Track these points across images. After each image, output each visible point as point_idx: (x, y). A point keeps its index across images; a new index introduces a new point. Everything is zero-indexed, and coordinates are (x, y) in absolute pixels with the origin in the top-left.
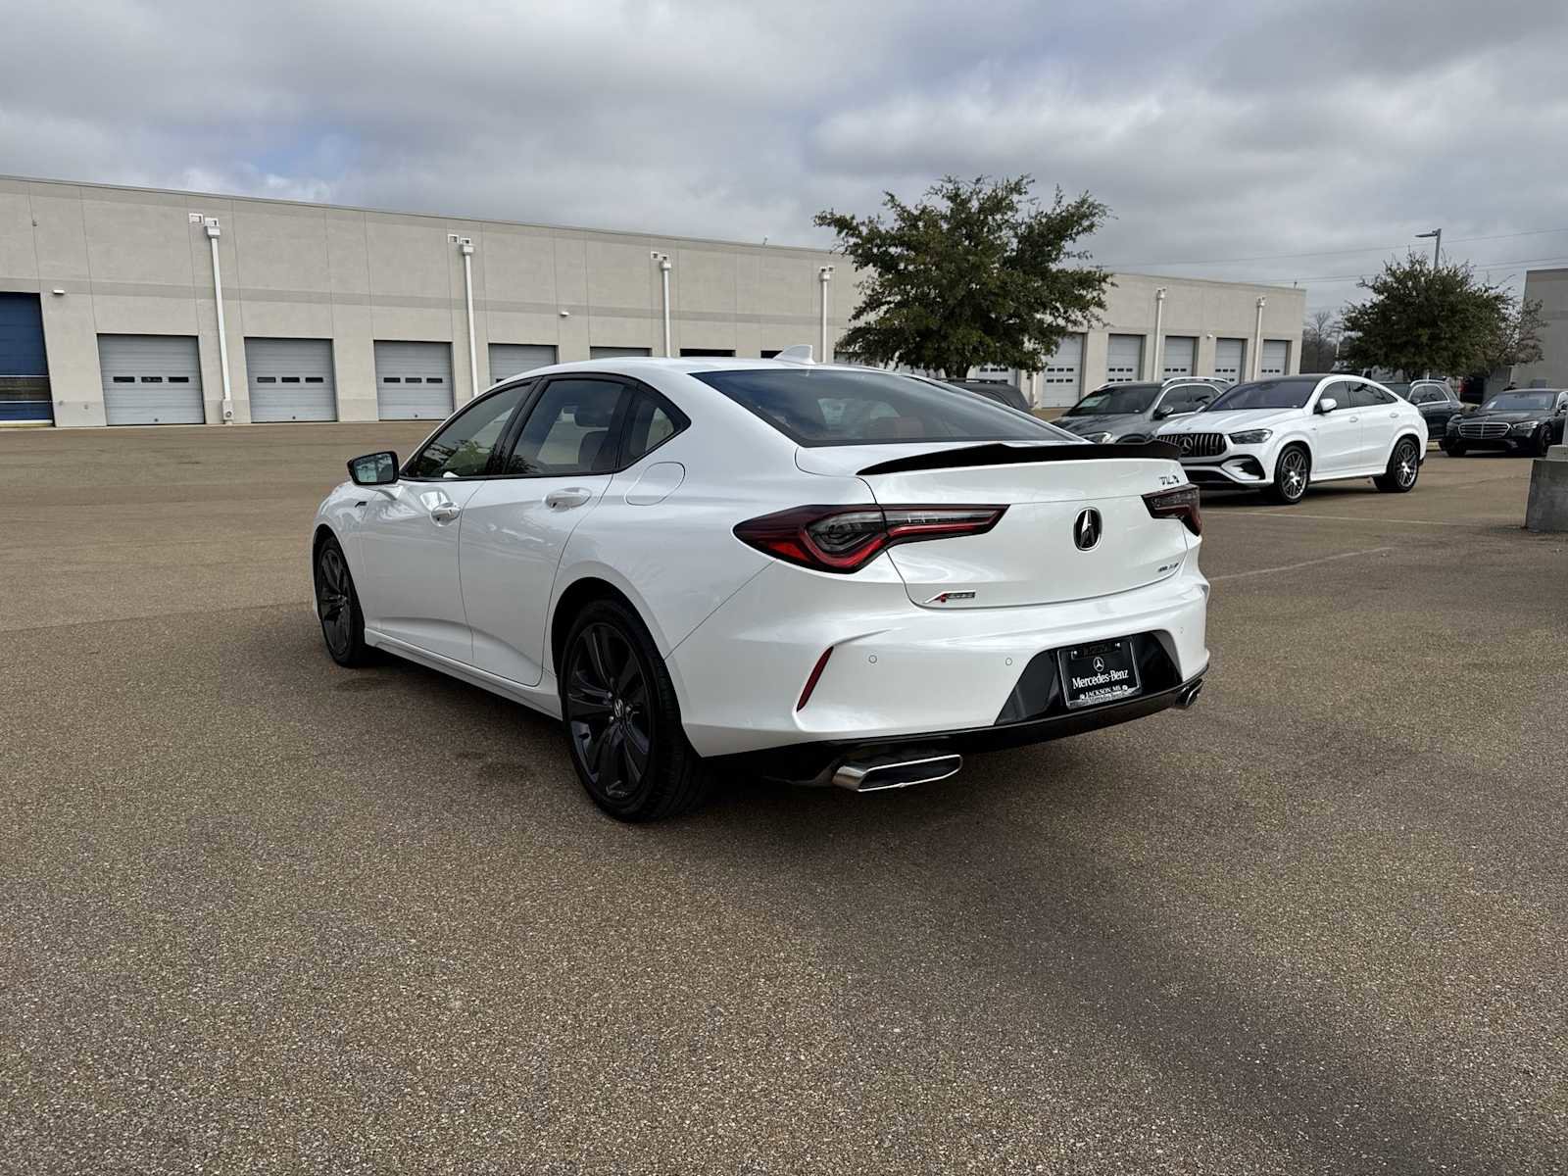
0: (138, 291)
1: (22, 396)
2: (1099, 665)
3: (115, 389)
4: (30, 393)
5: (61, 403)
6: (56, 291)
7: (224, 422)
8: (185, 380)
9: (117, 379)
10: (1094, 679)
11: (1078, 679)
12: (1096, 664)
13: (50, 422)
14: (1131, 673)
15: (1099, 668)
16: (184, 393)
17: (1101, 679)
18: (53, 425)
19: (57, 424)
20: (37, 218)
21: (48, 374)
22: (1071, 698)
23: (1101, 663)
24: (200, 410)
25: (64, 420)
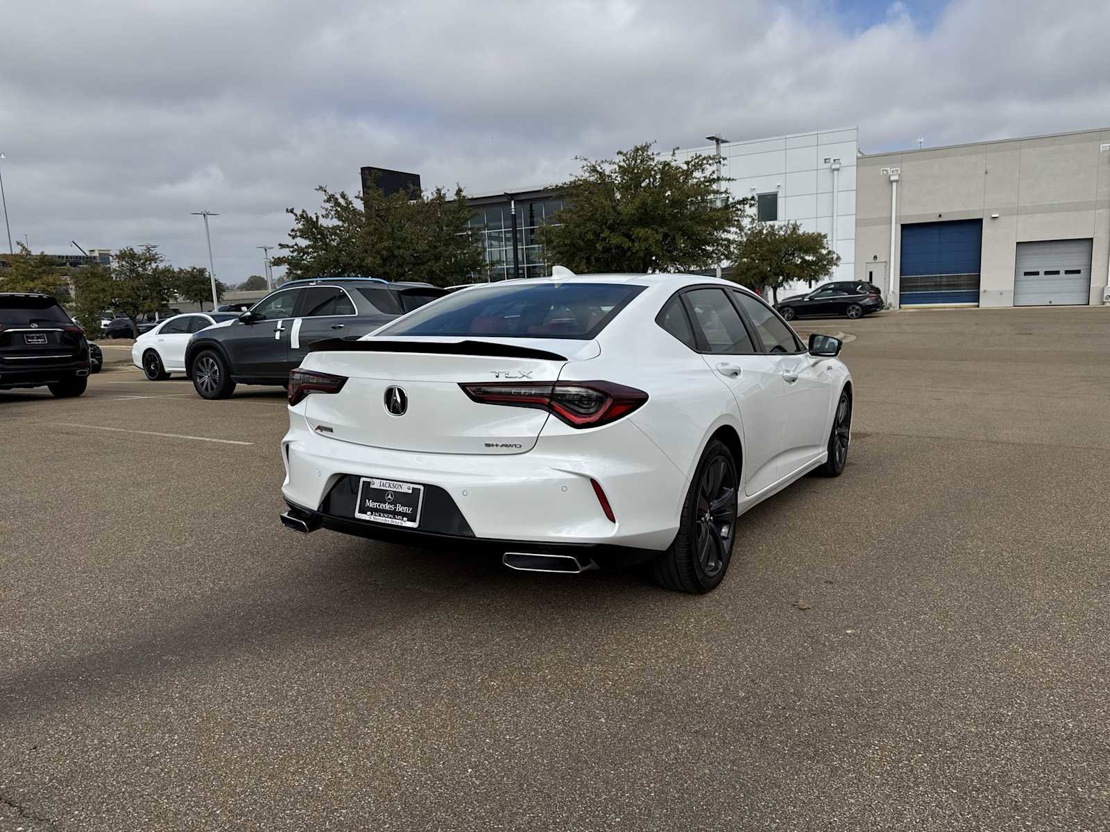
0: (1051, 209)
1: (963, 287)
2: (390, 497)
3: (1024, 280)
4: (968, 285)
5: (985, 291)
6: (993, 216)
7: (1104, 303)
8: (1078, 272)
9: (1026, 274)
10: (382, 505)
11: (371, 501)
12: (388, 495)
13: (977, 304)
14: (415, 511)
15: (389, 499)
16: (1076, 282)
17: (387, 507)
18: (978, 306)
19: (980, 306)
20: (988, 168)
21: (979, 271)
22: (361, 511)
23: (392, 496)
24: (1085, 294)
25: (985, 303)
